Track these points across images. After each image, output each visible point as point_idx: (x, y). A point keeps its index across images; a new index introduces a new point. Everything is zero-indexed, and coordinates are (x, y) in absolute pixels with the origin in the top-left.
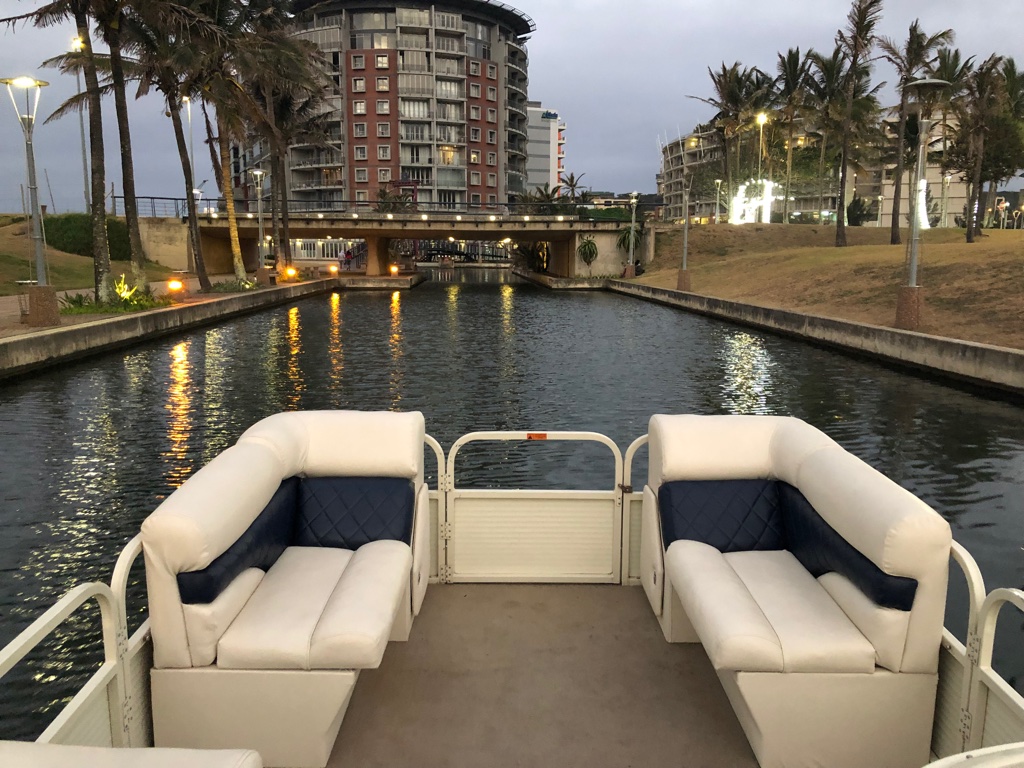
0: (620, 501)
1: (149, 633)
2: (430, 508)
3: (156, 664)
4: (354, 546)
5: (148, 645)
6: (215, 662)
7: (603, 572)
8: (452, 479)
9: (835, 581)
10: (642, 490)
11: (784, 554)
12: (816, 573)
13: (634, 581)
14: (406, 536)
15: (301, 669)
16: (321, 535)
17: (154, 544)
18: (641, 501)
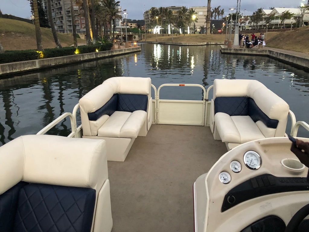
0: (205, 103)
1: (82, 127)
2: (153, 104)
3: (83, 135)
4: (132, 112)
5: (81, 130)
6: (97, 135)
7: (199, 122)
8: (159, 97)
9: (260, 123)
10: (211, 101)
11: (248, 117)
12: (255, 121)
13: (208, 125)
14: (145, 109)
15: (118, 137)
16: (124, 109)
17: (82, 105)
18: (210, 104)
